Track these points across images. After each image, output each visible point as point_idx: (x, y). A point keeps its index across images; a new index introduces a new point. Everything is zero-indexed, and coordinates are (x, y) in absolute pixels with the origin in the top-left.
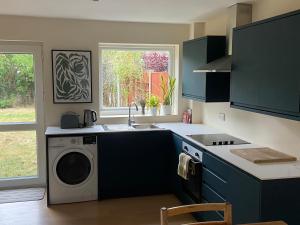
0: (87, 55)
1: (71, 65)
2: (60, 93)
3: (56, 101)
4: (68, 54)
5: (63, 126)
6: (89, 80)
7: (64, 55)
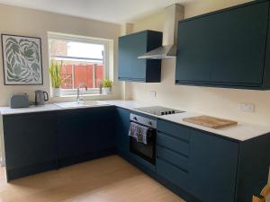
0: (37, 41)
1: (22, 49)
2: (11, 76)
3: (7, 82)
4: (18, 39)
5: (13, 106)
6: (39, 64)
7: (15, 40)
